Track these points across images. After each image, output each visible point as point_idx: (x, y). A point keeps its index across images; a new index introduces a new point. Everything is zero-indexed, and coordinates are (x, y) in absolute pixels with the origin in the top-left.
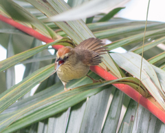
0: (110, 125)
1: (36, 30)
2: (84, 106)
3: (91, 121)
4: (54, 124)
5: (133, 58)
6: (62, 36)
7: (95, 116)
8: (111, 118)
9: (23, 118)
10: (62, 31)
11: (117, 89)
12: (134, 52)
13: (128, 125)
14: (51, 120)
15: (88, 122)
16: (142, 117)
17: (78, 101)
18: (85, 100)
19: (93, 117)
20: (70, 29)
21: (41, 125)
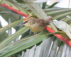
0: (53, 52)
1: (21, 12)
2: (42, 44)
3: (45, 50)
4: (29, 52)
5: (62, 23)
6: (32, 14)
7: (46, 48)
8: (53, 49)
9: (16, 49)
10: (32, 12)
11: (56, 37)
12: (63, 21)
13: (60, 52)
14: (27, 50)
15: (43, 51)
16: (66, 49)
17: (39, 42)
18: (42, 41)
19: (45, 49)
20: (35, 11)
21: (23, 52)
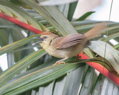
0: (84, 92)
1: (31, 25)
2: (65, 79)
3: (70, 90)
4: (43, 91)
5: (102, 44)
6: (50, 29)
7: (73, 86)
8: (85, 87)
9: (21, 87)
10: (51, 26)
12: (102, 40)
13: (98, 92)
14: (41, 89)
15: (68, 90)
16: (108, 86)
18: (66, 75)
19: (72, 87)
20: (56, 23)
21: (33, 92)
